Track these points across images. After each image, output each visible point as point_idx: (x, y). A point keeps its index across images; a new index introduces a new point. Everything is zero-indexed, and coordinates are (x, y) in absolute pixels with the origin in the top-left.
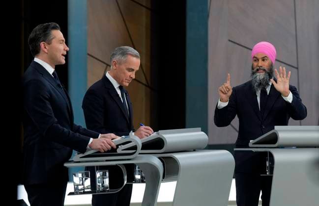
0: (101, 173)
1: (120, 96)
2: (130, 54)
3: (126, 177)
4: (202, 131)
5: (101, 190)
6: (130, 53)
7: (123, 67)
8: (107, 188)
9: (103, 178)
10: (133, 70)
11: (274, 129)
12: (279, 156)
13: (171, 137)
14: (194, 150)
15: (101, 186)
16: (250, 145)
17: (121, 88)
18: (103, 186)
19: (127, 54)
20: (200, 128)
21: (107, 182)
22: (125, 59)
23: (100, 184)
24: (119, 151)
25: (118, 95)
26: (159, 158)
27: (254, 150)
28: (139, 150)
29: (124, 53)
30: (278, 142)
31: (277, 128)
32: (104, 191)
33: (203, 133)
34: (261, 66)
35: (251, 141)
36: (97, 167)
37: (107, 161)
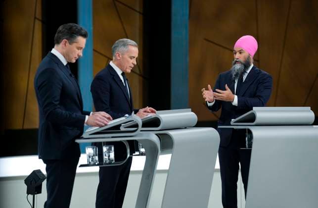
0: (108, 147)
1: (123, 81)
2: (130, 45)
3: (128, 151)
4: (192, 111)
5: (107, 162)
6: (130, 43)
7: (126, 56)
8: (113, 161)
9: (109, 152)
10: (134, 57)
11: (252, 109)
12: (257, 132)
13: (166, 117)
14: (186, 128)
15: (107, 159)
16: (232, 123)
17: (123, 74)
18: (109, 159)
19: (128, 45)
20: (190, 109)
21: (112, 155)
22: (126, 50)
23: (107, 157)
24: (122, 129)
25: (121, 81)
26: (156, 134)
27: (235, 127)
28: (140, 128)
29: (125, 45)
30: (256, 121)
31: (254, 108)
32: (110, 163)
33: (193, 113)
34: (238, 59)
35: (232, 120)
36: (104, 142)
37: (112, 137)
